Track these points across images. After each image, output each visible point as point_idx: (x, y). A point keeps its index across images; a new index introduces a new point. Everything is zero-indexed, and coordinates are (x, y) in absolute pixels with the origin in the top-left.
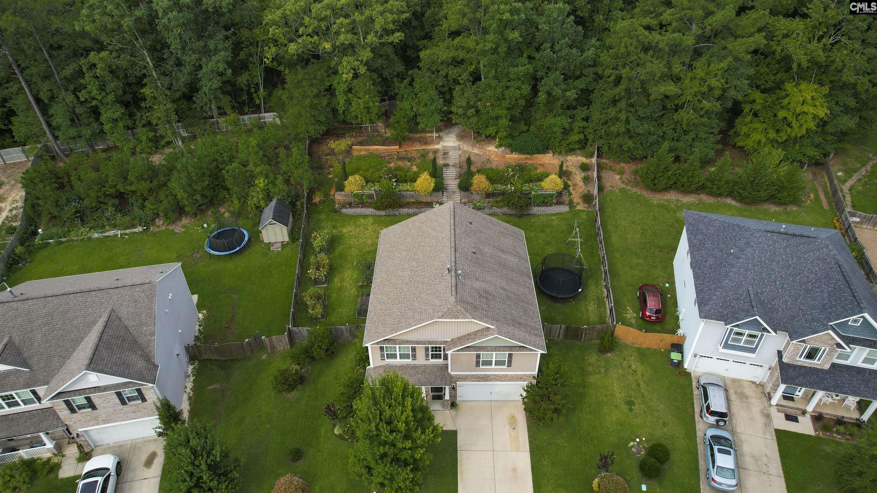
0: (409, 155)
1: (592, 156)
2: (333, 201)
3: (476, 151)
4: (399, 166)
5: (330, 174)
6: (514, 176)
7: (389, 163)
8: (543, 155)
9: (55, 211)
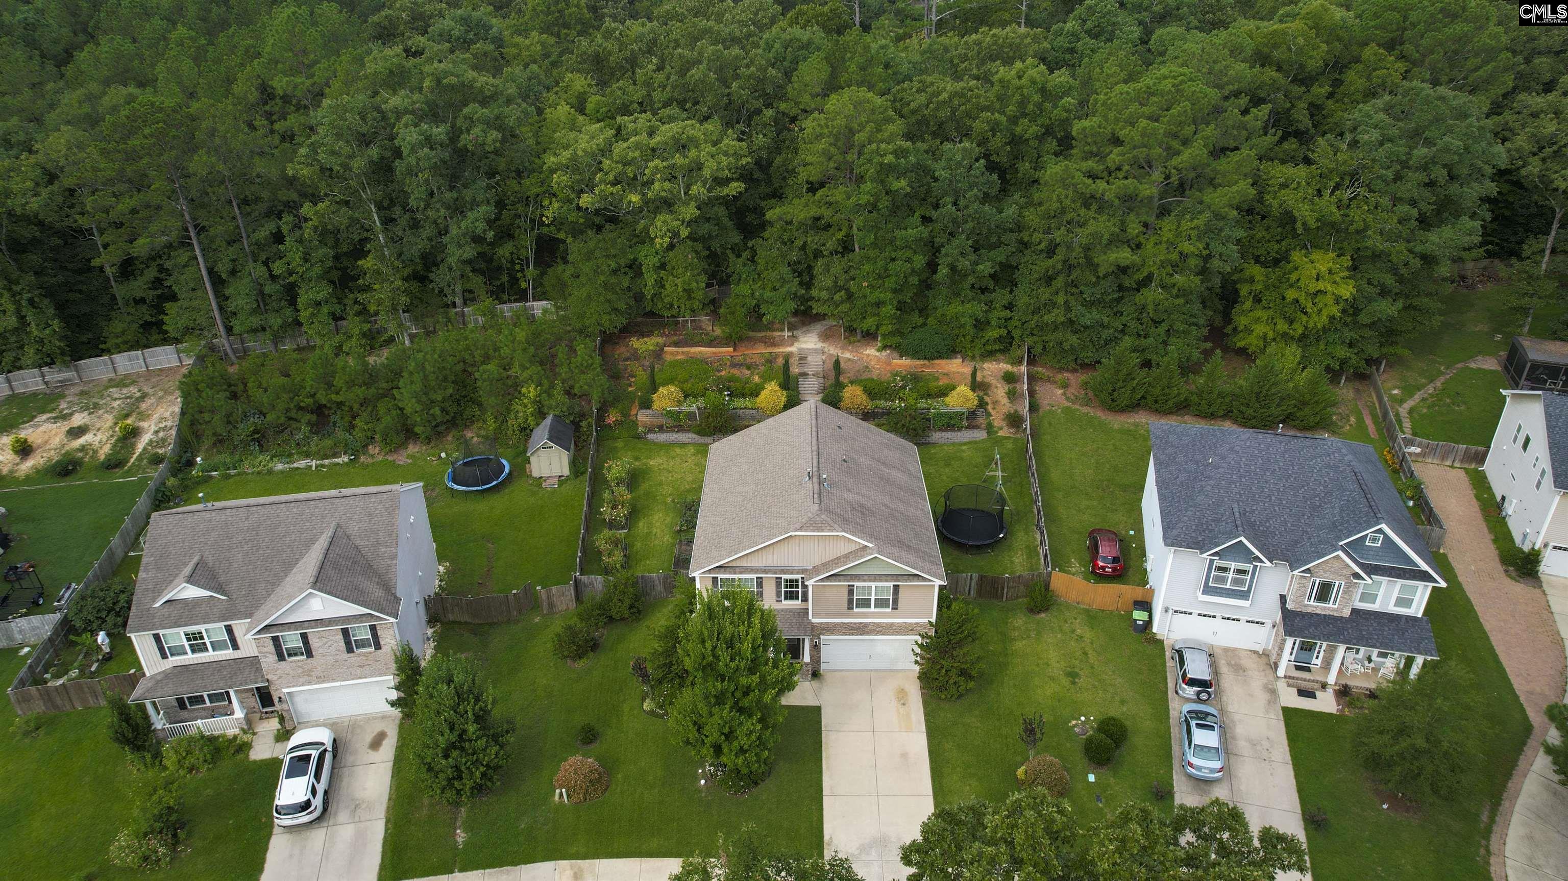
0: (749, 360)
1: (1020, 362)
2: (635, 424)
3: (848, 355)
4: (733, 375)
5: (630, 386)
6: (903, 387)
7: (719, 371)
8: (948, 361)
9: (222, 430)
